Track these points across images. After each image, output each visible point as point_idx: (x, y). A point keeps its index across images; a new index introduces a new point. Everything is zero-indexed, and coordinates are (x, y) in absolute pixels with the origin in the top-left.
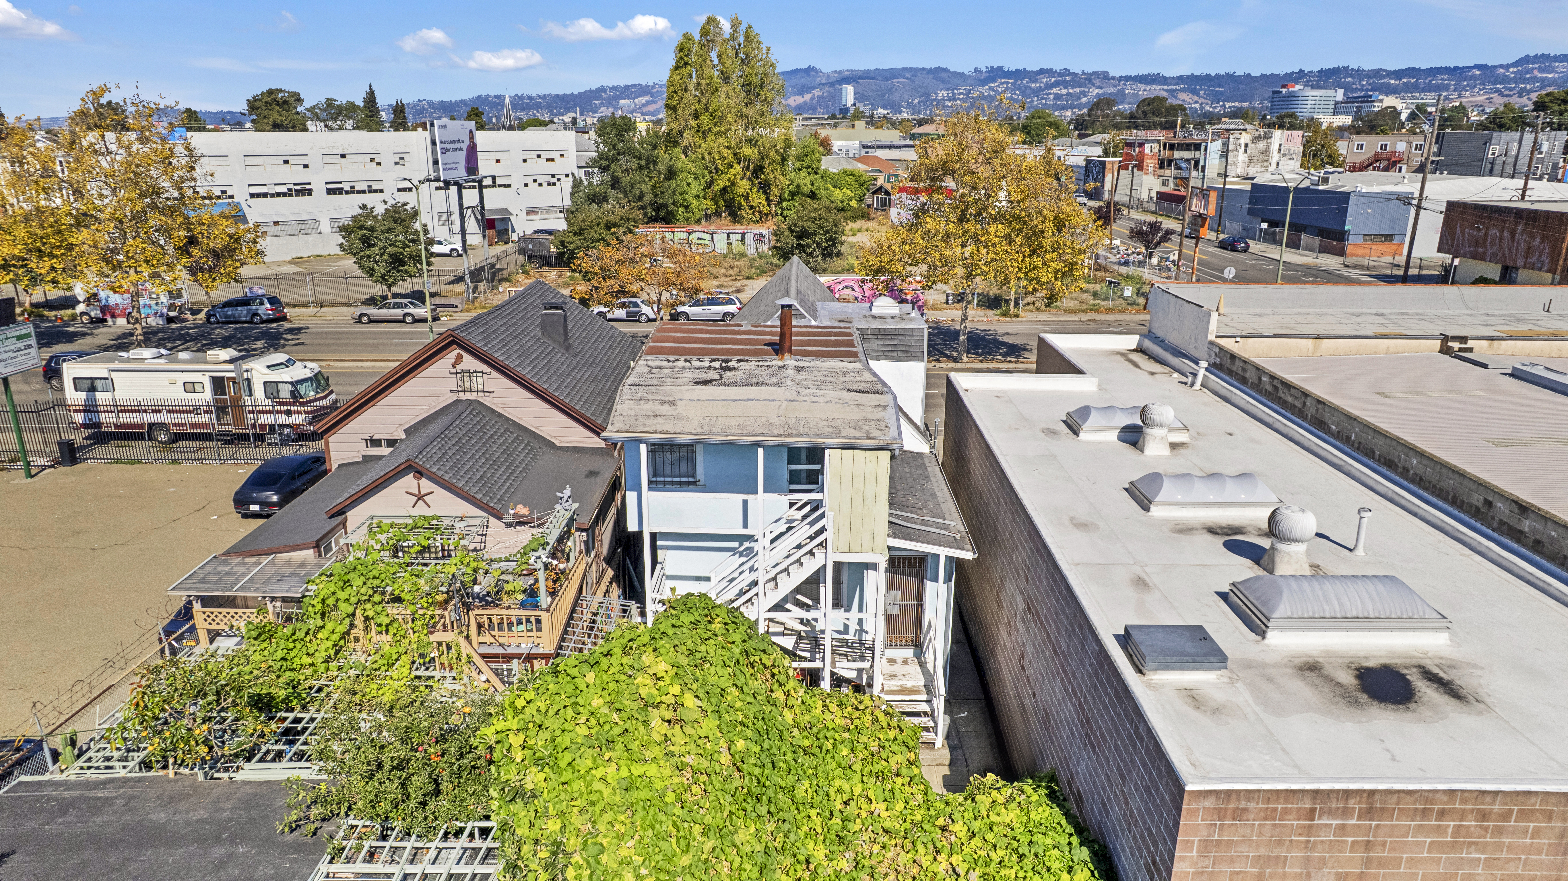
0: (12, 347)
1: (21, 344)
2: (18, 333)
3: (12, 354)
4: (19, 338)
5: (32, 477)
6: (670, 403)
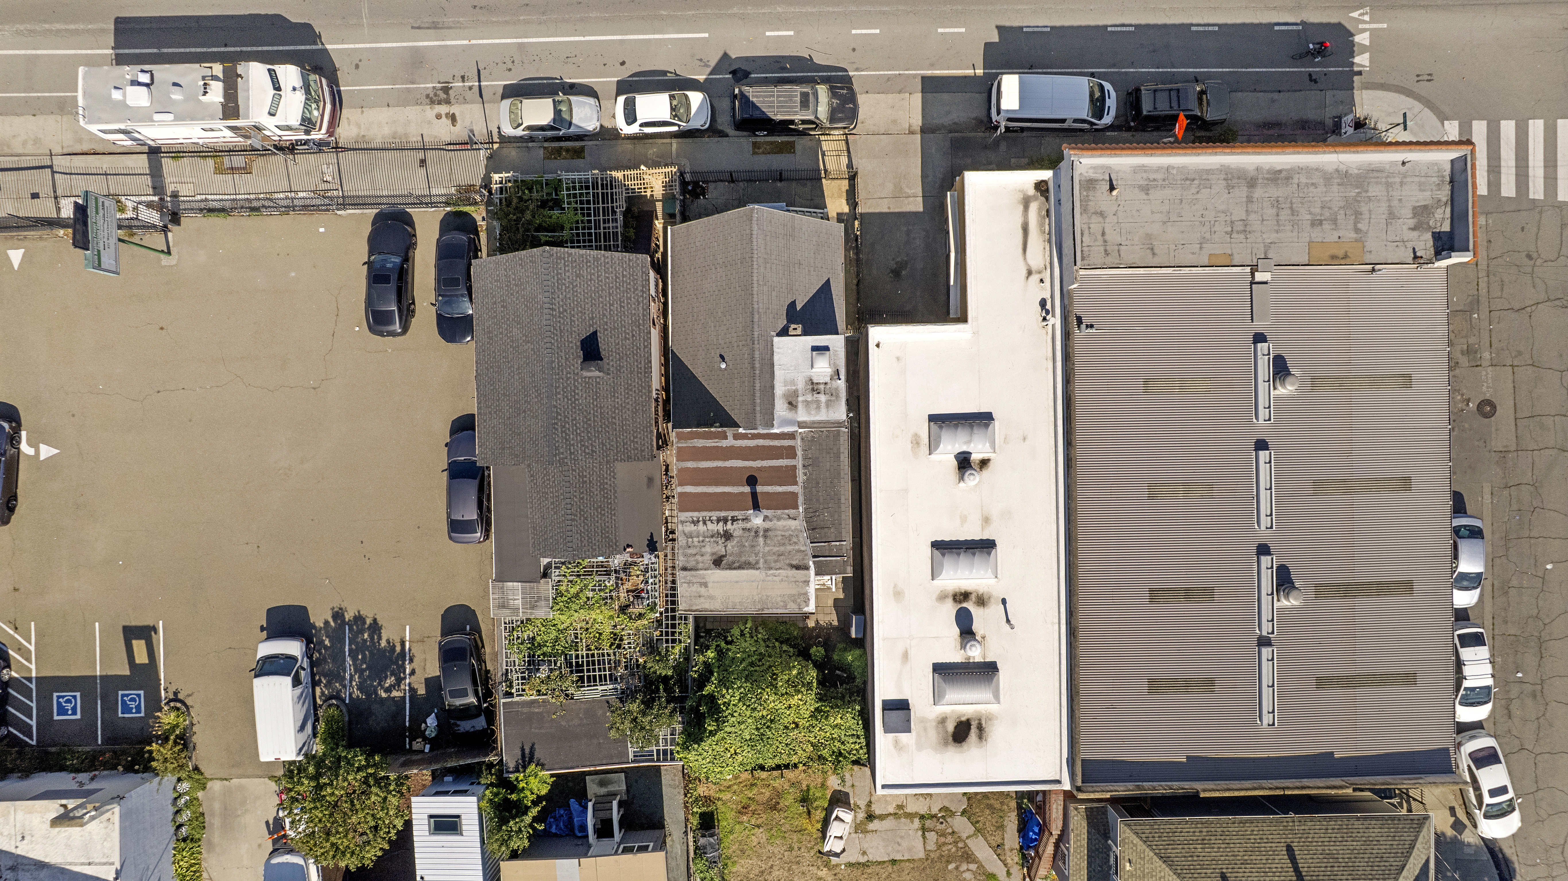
5: (170, 253)
6: (705, 585)
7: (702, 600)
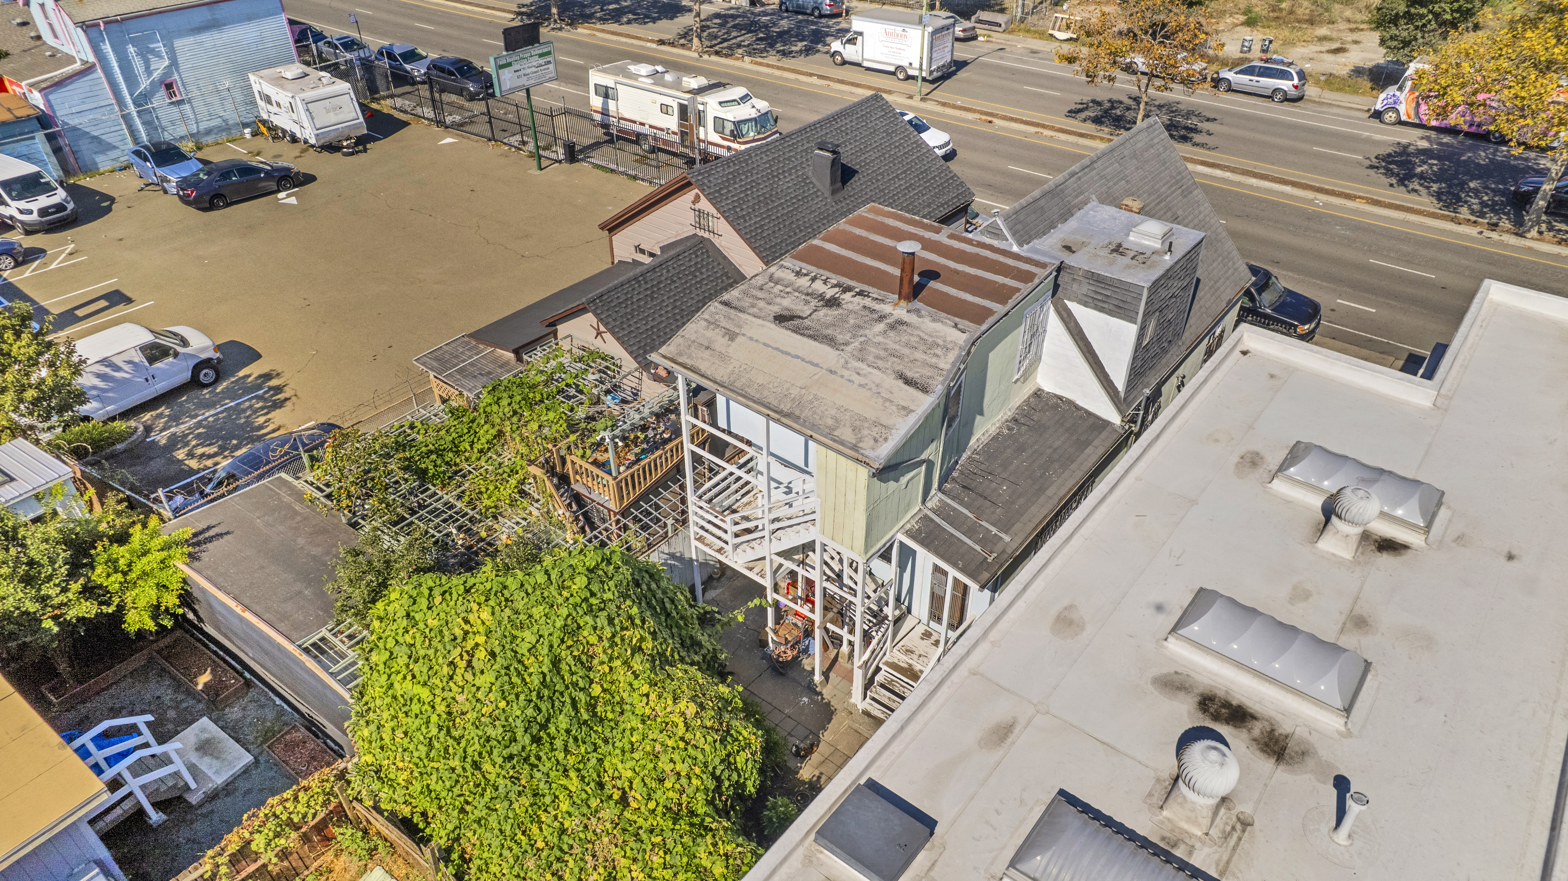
0: (535, 64)
1: (542, 61)
2: (540, 52)
3: (534, 69)
4: (541, 55)
5: (541, 169)
6: (732, 336)
7: (706, 354)
